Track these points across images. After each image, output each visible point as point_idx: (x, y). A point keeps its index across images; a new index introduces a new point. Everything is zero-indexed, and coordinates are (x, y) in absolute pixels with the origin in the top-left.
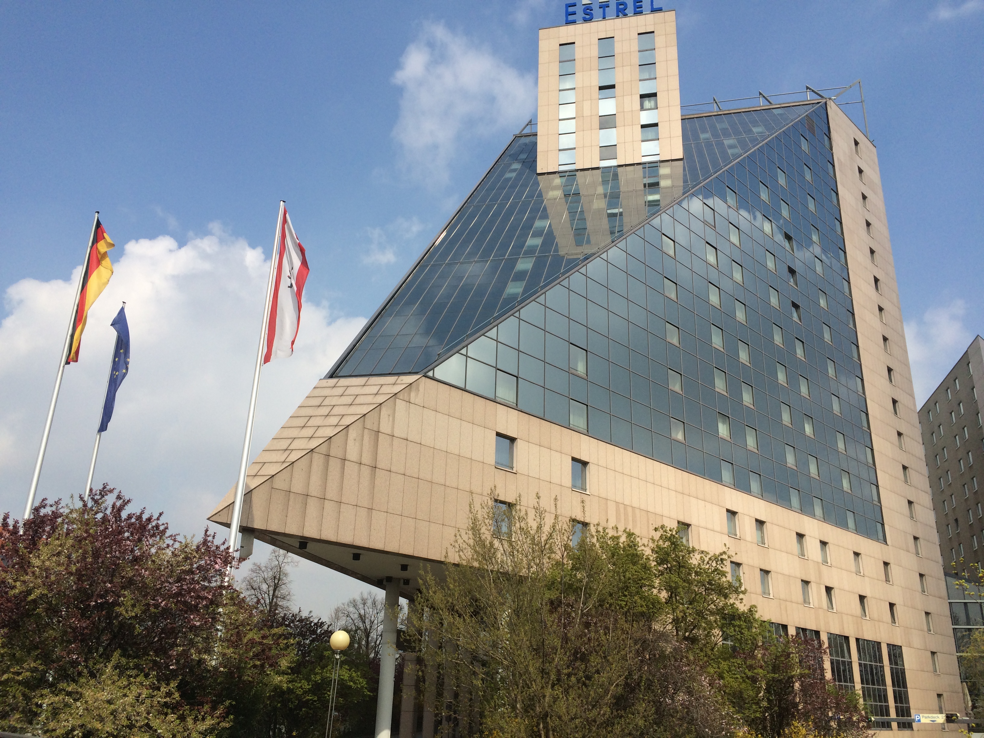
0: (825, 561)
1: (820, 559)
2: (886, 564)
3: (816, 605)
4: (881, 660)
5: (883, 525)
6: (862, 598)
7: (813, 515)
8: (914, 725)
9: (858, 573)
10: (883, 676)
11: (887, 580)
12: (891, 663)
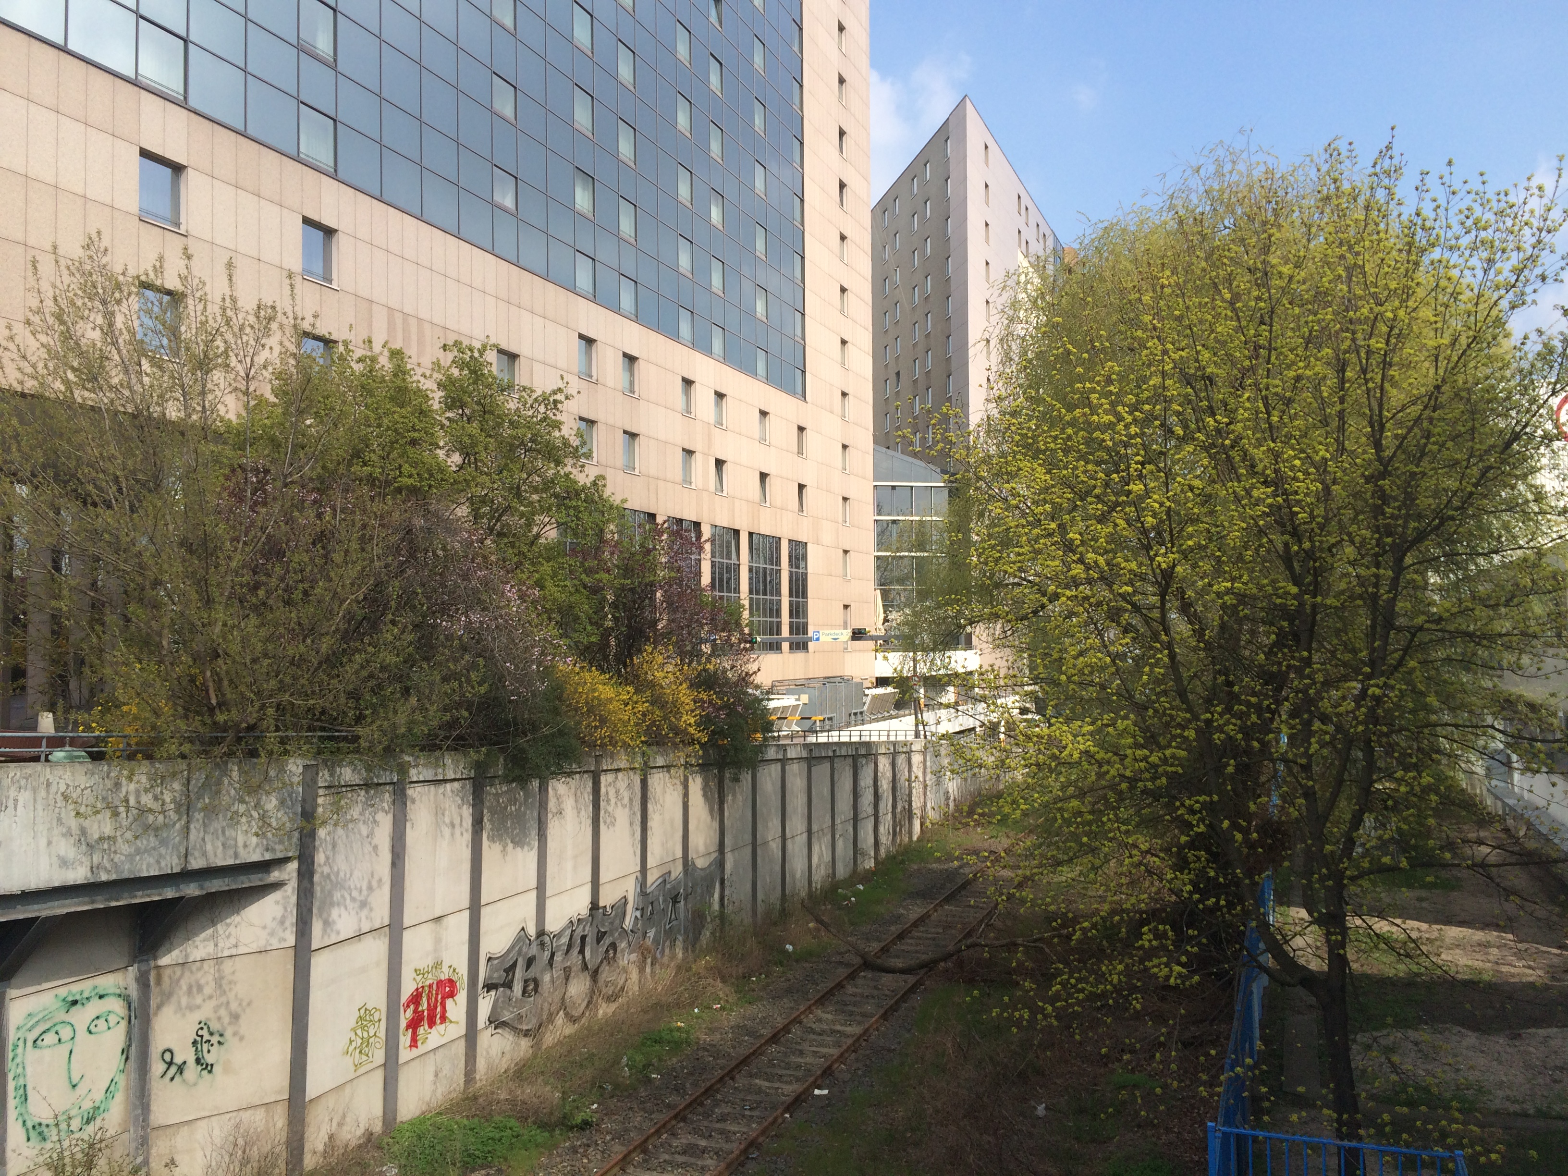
0: (719, 423)
1: (712, 419)
2: (801, 429)
3: (700, 486)
4: (778, 562)
5: (804, 372)
6: (763, 476)
7: (708, 351)
8: (811, 645)
9: (762, 440)
10: (779, 584)
11: (800, 452)
12: (791, 565)
